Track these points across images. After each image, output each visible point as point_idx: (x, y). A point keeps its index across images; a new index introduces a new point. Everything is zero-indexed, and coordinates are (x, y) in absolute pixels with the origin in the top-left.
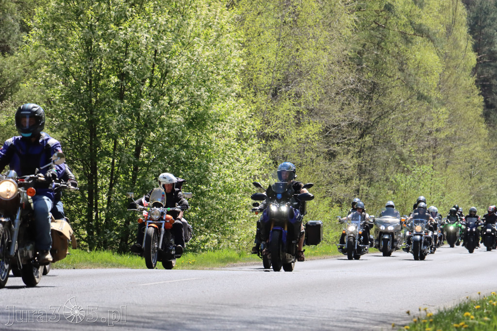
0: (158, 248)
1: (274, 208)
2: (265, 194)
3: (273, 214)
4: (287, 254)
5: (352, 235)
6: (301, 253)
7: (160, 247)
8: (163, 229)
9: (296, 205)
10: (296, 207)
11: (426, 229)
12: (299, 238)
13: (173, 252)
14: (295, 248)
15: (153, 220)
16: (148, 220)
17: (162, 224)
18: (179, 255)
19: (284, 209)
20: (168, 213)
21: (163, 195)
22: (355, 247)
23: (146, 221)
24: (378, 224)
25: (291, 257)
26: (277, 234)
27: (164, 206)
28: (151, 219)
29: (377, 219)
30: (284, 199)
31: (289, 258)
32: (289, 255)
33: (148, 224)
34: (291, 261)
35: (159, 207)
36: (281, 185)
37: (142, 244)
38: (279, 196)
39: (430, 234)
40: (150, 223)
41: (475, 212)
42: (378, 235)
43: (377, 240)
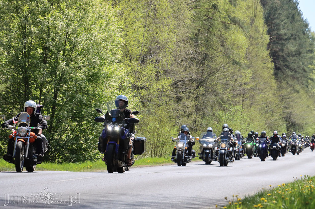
0: (25, 157)
1: (110, 128)
2: (104, 118)
3: (110, 132)
4: (119, 161)
6: (129, 161)
7: (27, 156)
8: (28, 143)
9: (126, 126)
10: (126, 128)
12: (128, 150)
13: (36, 160)
14: (125, 157)
15: (21, 136)
16: (17, 136)
17: (27, 139)
18: (40, 162)
19: (117, 129)
20: (32, 131)
21: (28, 118)
23: (15, 137)
24: (202, 143)
25: (122, 163)
26: (111, 146)
27: (29, 126)
28: (19, 135)
29: (201, 140)
30: (118, 121)
31: (120, 164)
32: (121, 162)
33: (17, 139)
34: (122, 166)
35: (25, 126)
36: (116, 112)
37: (12, 154)
38: (114, 119)
40: (18, 139)
41: (265, 134)
42: (202, 150)
43: (201, 154)
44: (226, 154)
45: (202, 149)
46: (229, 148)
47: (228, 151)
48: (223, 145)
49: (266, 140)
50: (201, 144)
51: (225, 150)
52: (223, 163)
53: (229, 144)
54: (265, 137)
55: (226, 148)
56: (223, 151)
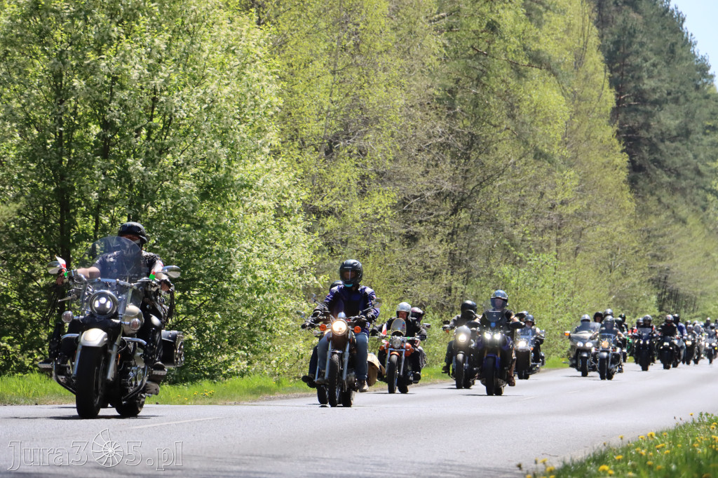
11: (613, 345)
29: (572, 335)
42: (574, 353)
44: (610, 359)
46: (614, 349)
47: (614, 354)
48: (605, 344)
51: (608, 352)
52: (607, 375)
53: (615, 342)
55: (611, 349)
56: (605, 354)
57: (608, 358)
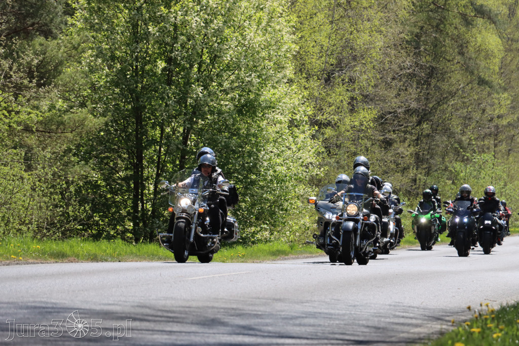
5: (184, 215)
11: (365, 210)
22: (189, 237)
24: (322, 210)
39: (373, 218)
41: (469, 192)
42: (322, 227)
43: (321, 236)
45: (323, 224)
49: (471, 205)
50: (321, 213)
54: (468, 200)
57: (355, 229)
